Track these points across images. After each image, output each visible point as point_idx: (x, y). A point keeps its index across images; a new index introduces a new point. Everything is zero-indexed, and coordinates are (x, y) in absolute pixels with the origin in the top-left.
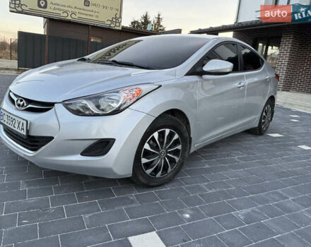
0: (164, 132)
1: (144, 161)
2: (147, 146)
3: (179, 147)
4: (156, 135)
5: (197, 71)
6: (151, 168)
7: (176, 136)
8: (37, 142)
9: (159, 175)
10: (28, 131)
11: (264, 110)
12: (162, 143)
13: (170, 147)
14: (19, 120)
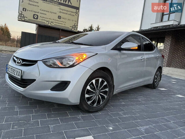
1: (87, 96)
3: (107, 90)
4: (94, 81)
6: (91, 100)
9: (95, 105)
11: (156, 74)
13: (102, 89)
14: (18, 70)
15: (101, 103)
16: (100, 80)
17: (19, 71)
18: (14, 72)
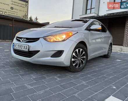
0: (80, 50)
1: (73, 60)
2: (74, 54)
3: (85, 57)
4: (77, 50)
5: (88, 29)
6: (75, 63)
7: (84, 53)
8: (32, 53)
9: (77, 67)
10: (29, 49)
11: (109, 48)
12: (79, 54)
13: (82, 57)
14: (24, 45)
15: (81, 66)
16: (81, 50)
17: (26, 46)
18: (22, 47)
